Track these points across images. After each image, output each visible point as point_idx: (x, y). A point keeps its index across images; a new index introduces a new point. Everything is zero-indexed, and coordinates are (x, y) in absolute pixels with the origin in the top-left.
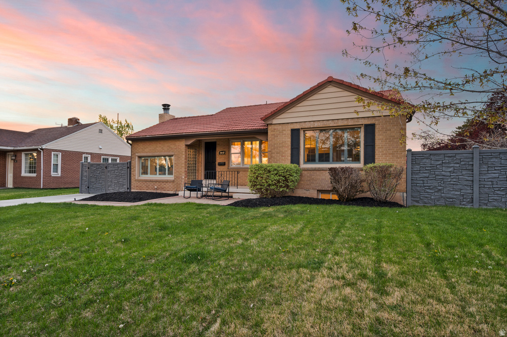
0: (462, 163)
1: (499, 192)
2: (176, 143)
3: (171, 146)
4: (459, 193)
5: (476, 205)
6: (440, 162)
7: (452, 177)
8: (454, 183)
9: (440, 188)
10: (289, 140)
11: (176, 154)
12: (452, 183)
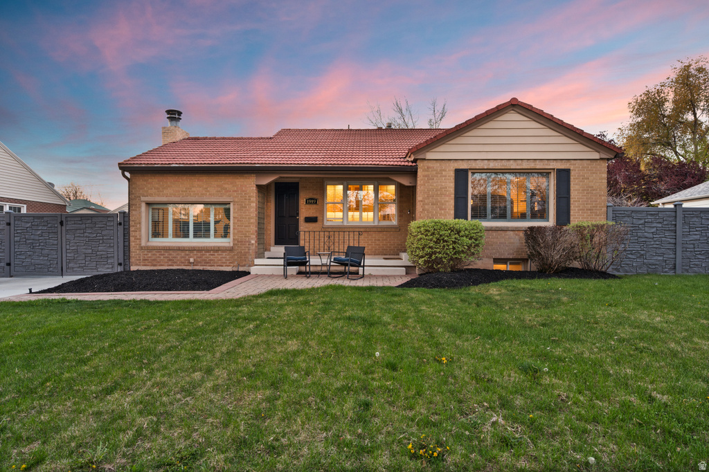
0: (665, 223)
1: (699, 256)
2: (237, 181)
3: (226, 186)
4: (661, 258)
5: (679, 271)
6: (642, 221)
7: (655, 239)
8: (657, 246)
9: (642, 252)
10: (452, 185)
11: (236, 200)
12: (655, 246)
